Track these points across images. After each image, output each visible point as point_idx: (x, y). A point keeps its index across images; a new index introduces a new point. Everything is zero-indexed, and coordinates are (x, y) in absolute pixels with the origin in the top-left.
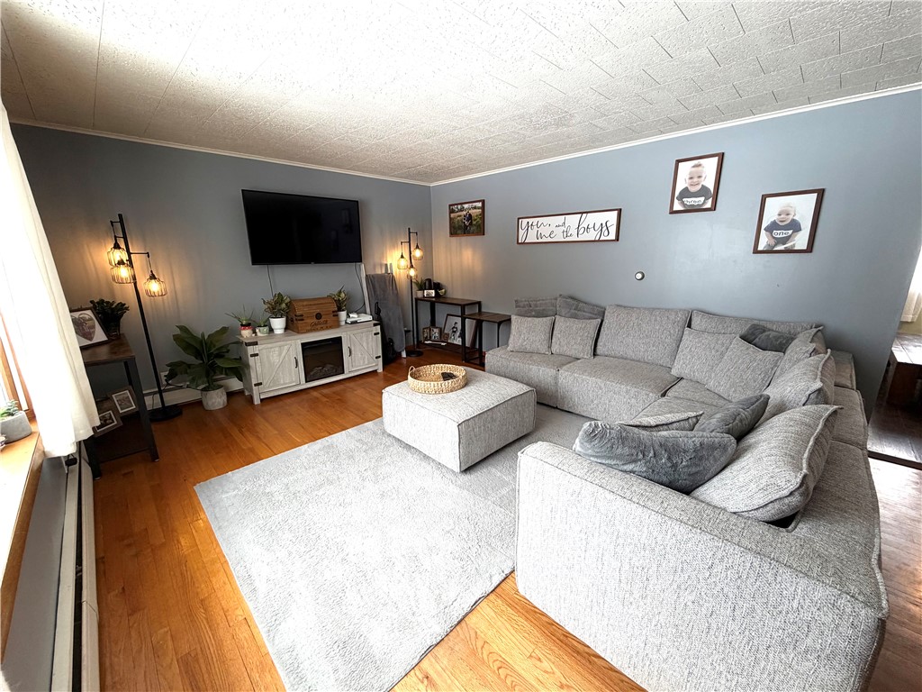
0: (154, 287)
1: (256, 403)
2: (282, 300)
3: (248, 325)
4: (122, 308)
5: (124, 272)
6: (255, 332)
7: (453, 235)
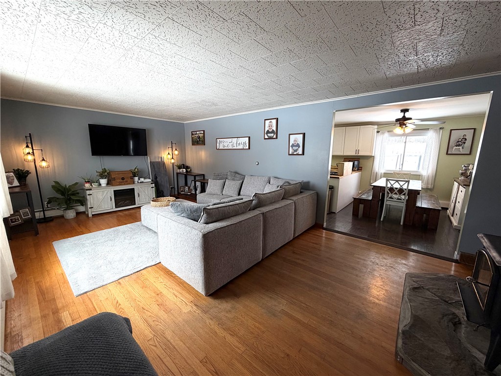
0: (44, 164)
1: (90, 216)
2: (106, 171)
3: (88, 182)
4: (28, 173)
5: (30, 158)
6: (91, 185)
7: (193, 144)
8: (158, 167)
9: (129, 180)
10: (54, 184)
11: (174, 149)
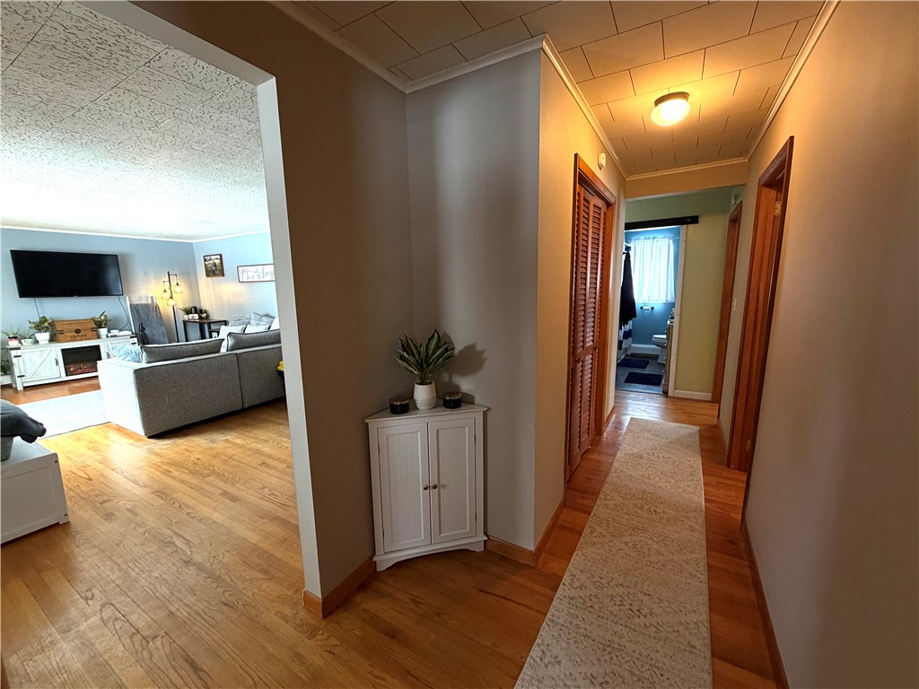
2: (46, 320)
3: (15, 338)
6: (21, 343)
7: (208, 275)
8: (145, 312)
9: (89, 333)
11: (174, 283)
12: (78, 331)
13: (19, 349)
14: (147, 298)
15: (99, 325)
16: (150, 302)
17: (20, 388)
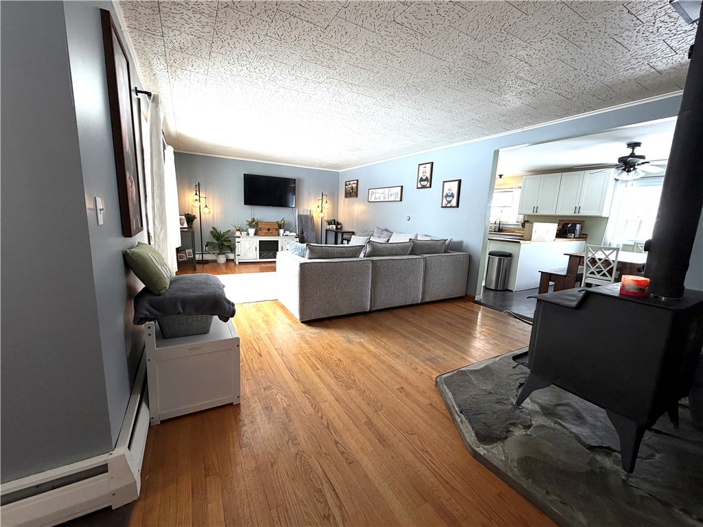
0: (206, 210)
2: (254, 221)
3: (239, 230)
4: (194, 217)
5: (197, 204)
6: (241, 233)
7: (346, 197)
8: (306, 221)
9: (274, 232)
10: (212, 229)
11: (324, 202)
12: (269, 230)
13: (239, 237)
14: (308, 210)
15: (280, 226)
16: (309, 214)
17: (237, 263)
